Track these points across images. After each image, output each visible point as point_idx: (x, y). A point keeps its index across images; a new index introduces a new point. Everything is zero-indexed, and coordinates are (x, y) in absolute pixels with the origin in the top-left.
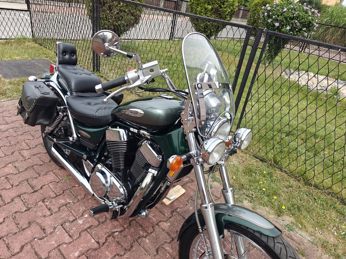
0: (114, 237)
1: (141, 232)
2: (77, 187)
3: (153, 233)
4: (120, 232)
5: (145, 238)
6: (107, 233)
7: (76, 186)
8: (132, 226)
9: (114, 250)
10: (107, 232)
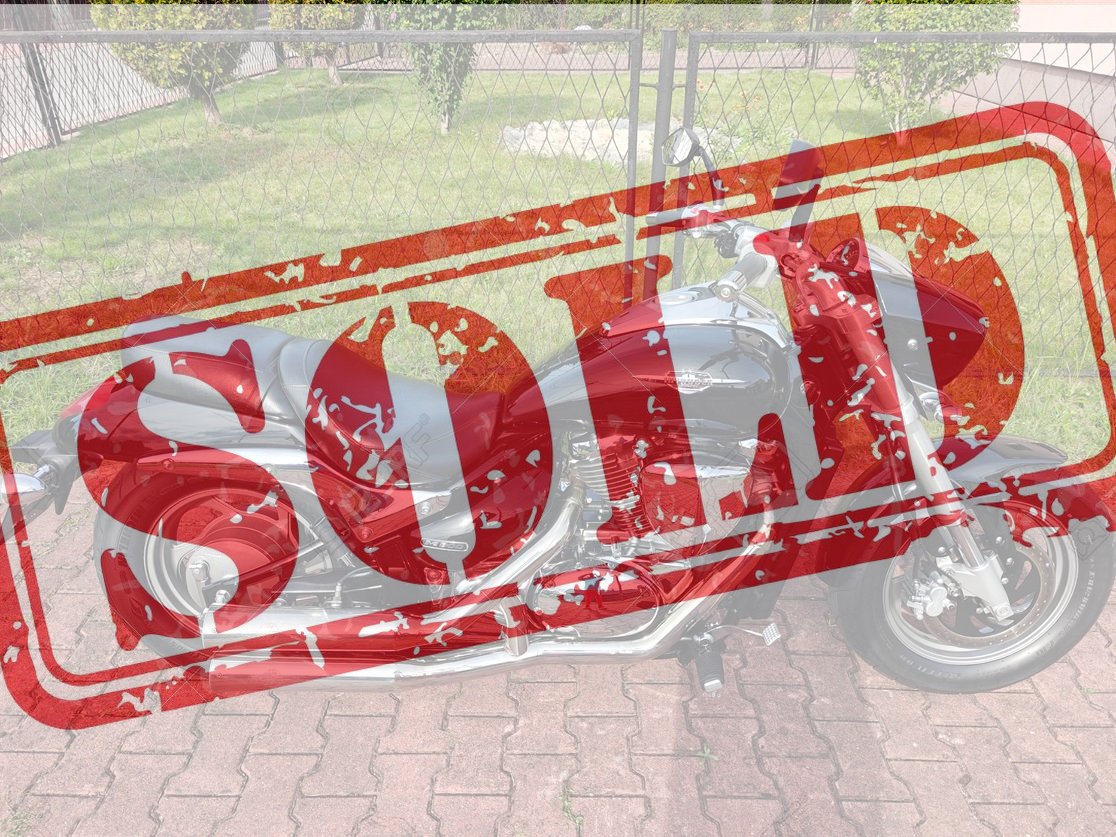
0: (771, 755)
1: (792, 696)
2: (515, 730)
3: (810, 678)
4: (762, 732)
5: (812, 698)
6: (747, 761)
7: (509, 728)
8: (758, 699)
9: (813, 778)
10: (745, 759)
